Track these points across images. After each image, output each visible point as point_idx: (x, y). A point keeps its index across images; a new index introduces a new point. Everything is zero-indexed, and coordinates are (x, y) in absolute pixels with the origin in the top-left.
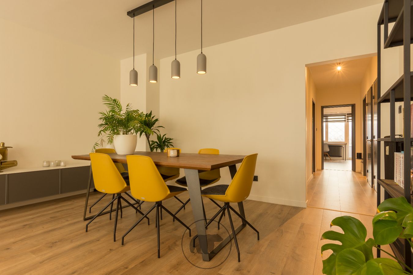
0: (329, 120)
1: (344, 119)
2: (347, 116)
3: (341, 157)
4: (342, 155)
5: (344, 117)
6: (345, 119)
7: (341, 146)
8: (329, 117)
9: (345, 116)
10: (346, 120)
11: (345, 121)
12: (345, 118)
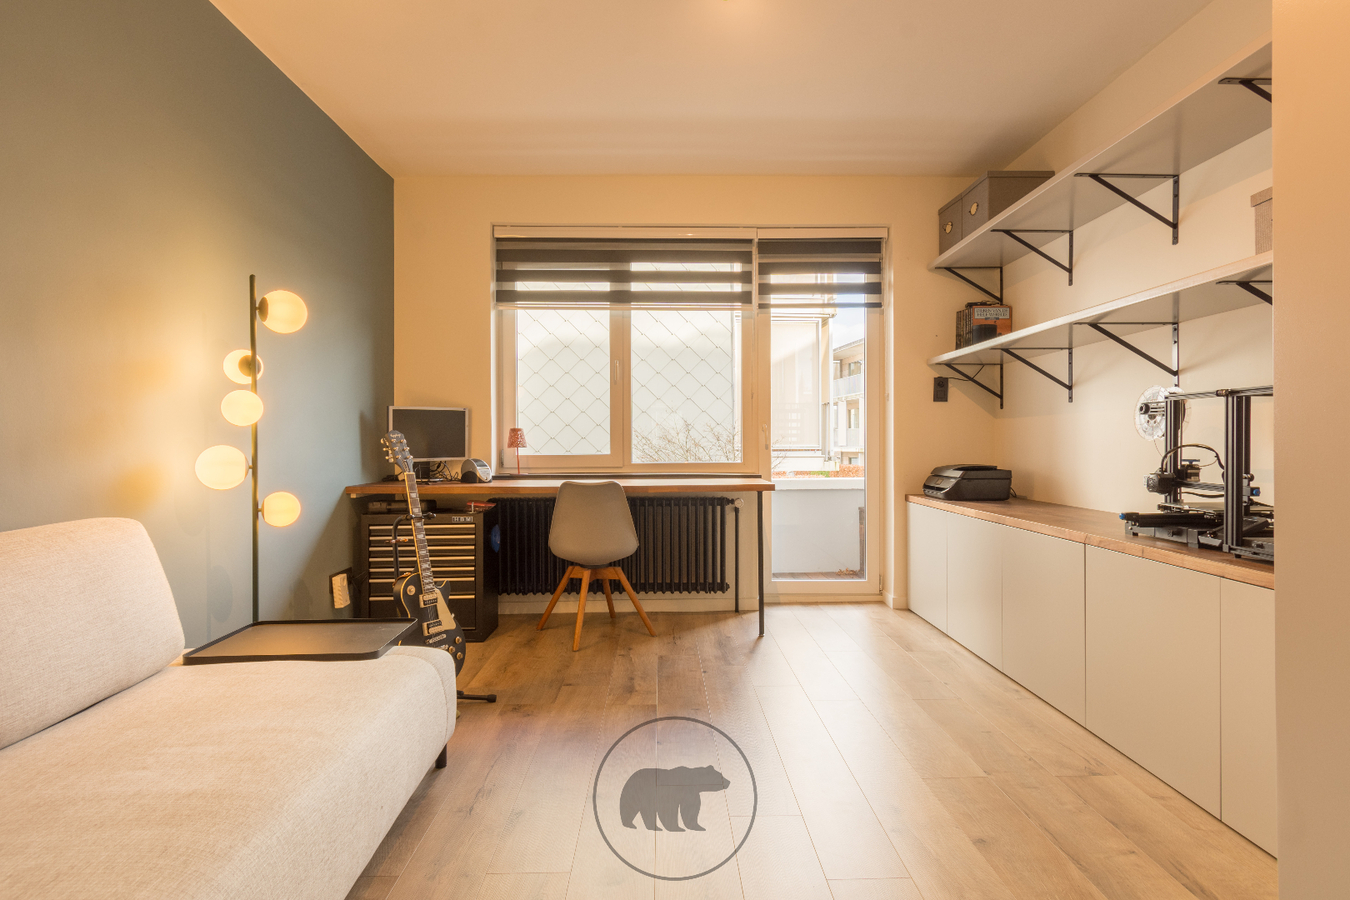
0: (636, 287)
1: (738, 287)
2: (756, 260)
3: (722, 587)
4: (730, 579)
5: (737, 267)
6: (747, 288)
7: (723, 502)
8: (636, 267)
9: (746, 257)
10: (754, 288)
11: (745, 297)
12: (745, 277)
